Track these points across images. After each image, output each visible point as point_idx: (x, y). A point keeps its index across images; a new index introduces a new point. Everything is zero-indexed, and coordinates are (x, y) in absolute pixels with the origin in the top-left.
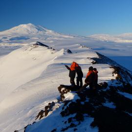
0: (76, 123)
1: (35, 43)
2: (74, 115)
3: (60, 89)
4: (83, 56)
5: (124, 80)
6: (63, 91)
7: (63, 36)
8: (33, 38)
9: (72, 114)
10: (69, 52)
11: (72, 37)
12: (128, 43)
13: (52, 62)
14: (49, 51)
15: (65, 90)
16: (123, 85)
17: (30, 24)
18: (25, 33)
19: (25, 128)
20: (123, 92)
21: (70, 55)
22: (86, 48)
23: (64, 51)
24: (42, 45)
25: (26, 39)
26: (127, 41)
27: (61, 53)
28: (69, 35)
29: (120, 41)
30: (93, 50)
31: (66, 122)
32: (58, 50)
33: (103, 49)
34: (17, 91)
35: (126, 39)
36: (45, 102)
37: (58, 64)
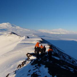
0: (38, 67)
1: (10, 32)
2: (37, 64)
3: (27, 55)
4: (35, 40)
5: (54, 51)
6: (29, 56)
7: (25, 30)
8: (9, 30)
9: (36, 64)
10: (28, 37)
11: (29, 30)
12: (55, 34)
13: (20, 42)
14: (18, 37)
15: (30, 55)
16: (54, 53)
17: (8, 23)
18: (5, 27)
19: (15, 71)
20: (54, 56)
21: (29, 39)
22: (36, 36)
23: (26, 37)
24: (14, 33)
25: (6, 30)
26: (55, 33)
27: (24, 38)
28: (28, 29)
29: (52, 33)
30: (39, 37)
31: (34, 67)
32: (22, 37)
33: (44, 36)
34: (1, 57)
35: (54, 32)
36: (20, 61)
37: (23, 43)
